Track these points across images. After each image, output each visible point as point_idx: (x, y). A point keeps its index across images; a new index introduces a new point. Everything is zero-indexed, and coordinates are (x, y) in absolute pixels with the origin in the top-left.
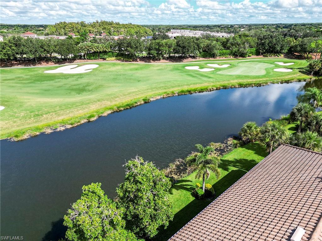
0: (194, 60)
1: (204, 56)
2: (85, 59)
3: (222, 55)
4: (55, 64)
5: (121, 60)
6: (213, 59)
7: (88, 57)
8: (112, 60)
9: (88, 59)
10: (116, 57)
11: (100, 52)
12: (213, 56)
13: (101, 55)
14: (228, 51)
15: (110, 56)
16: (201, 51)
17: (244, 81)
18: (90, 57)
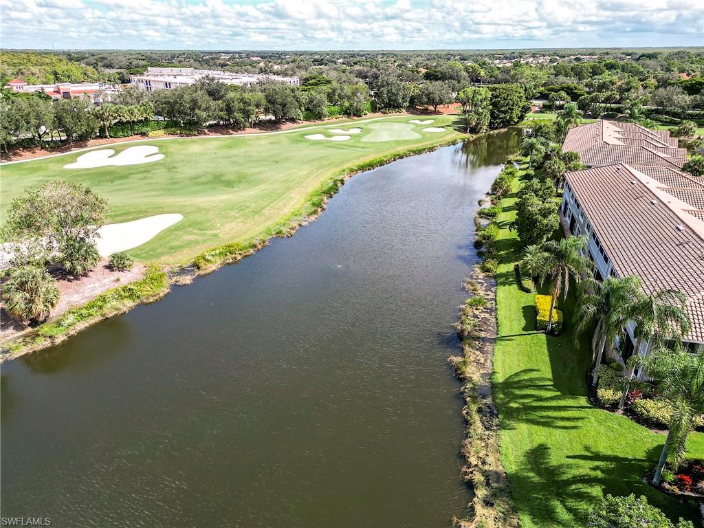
0: (295, 125)
1: (307, 119)
2: (106, 137)
3: (331, 114)
4: (51, 151)
5: (177, 134)
6: (320, 122)
7: (112, 134)
8: (160, 136)
9: (111, 137)
10: (164, 128)
11: (133, 122)
12: (319, 117)
13: (136, 127)
14: (337, 108)
15: (154, 129)
16: (303, 109)
17: (401, 149)
18: (115, 134)
